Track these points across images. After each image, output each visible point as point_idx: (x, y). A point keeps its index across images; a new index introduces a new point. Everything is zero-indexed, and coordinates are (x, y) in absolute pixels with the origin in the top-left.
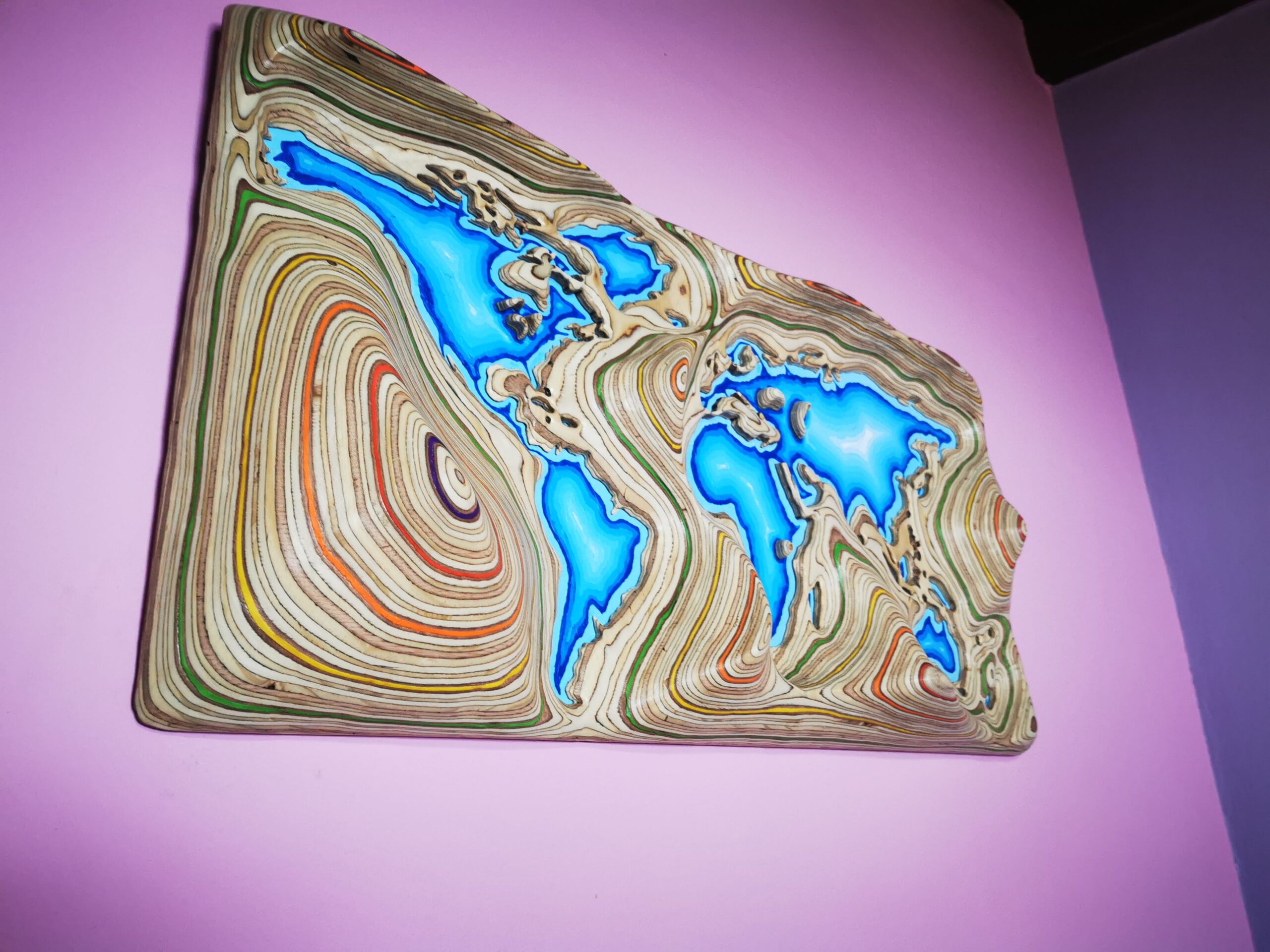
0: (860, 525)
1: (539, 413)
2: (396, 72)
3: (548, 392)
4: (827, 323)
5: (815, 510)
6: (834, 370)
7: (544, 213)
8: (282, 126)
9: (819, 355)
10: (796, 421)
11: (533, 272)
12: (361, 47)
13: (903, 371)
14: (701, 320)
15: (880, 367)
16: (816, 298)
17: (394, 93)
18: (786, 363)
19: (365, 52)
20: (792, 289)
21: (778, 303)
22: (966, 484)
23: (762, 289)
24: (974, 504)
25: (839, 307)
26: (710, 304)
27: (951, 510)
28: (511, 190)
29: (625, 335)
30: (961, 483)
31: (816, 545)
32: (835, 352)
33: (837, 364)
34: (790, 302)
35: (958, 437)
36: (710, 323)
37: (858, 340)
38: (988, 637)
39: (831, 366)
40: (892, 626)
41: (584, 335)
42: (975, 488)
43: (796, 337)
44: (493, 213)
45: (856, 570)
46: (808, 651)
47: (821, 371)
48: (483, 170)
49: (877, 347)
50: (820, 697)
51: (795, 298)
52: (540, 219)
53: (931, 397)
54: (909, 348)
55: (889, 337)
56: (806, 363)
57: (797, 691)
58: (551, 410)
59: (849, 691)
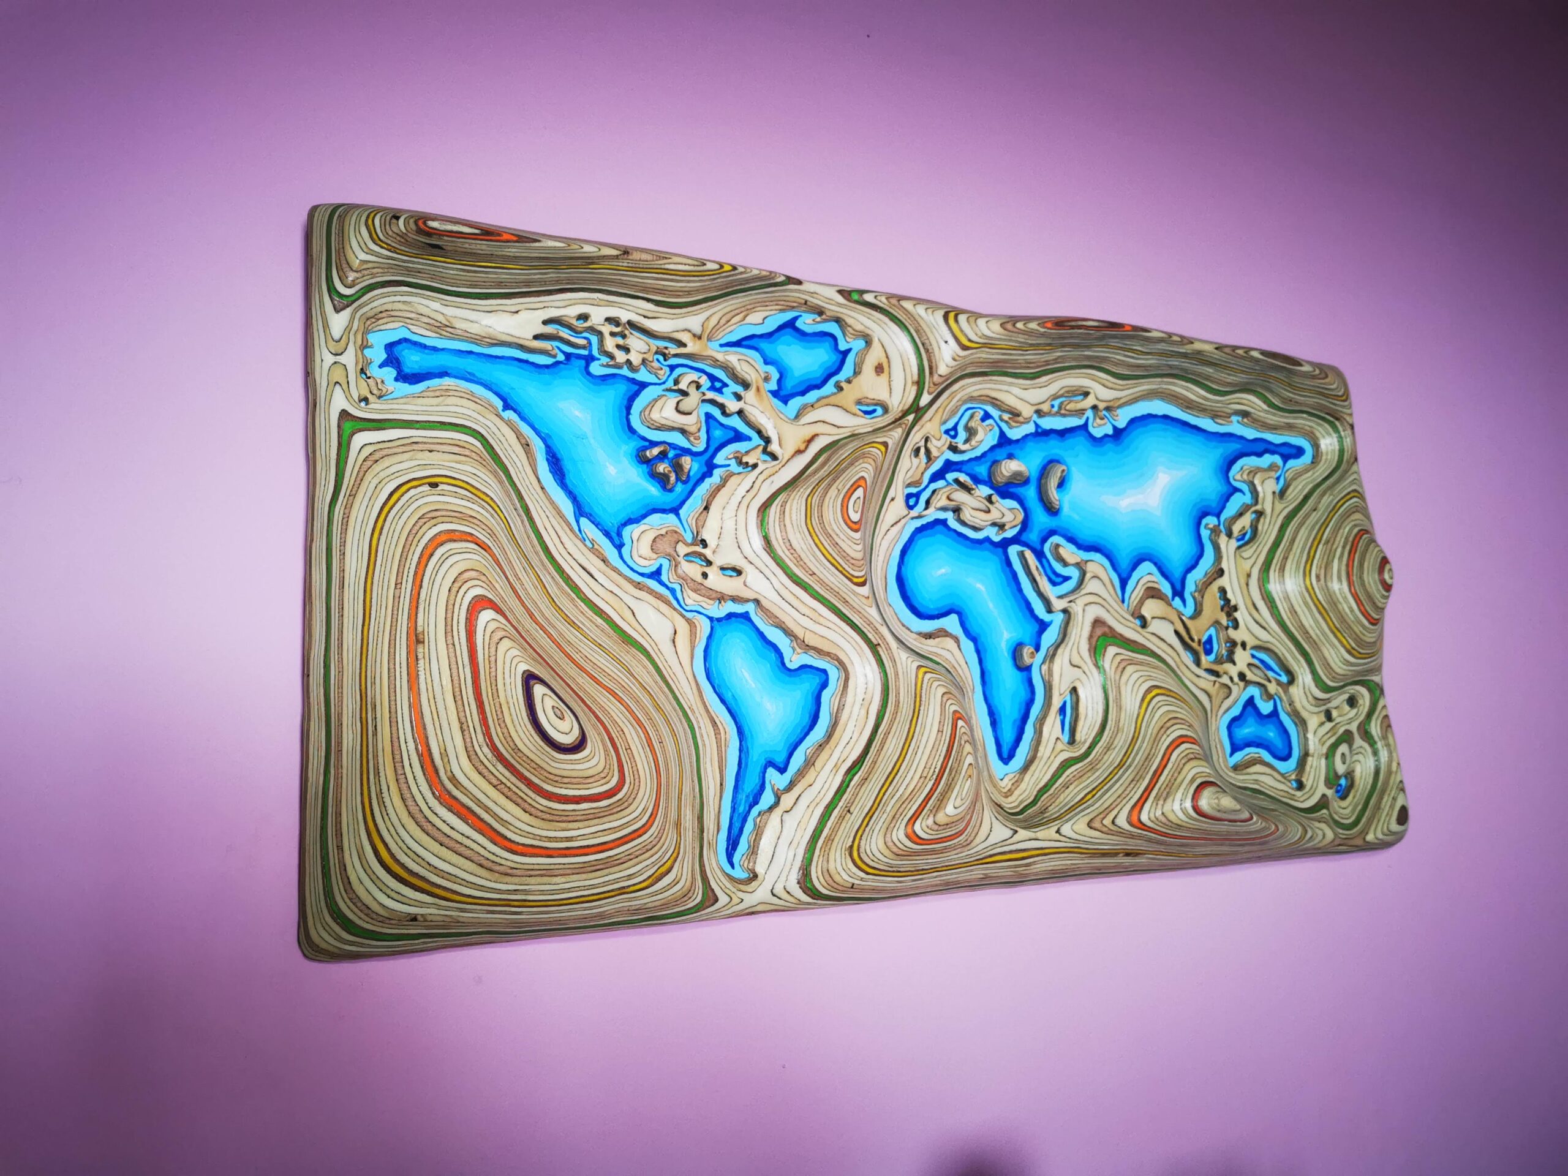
0: (1141, 603)
1: (693, 570)
2: (484, 247)
3: (704, 542)
4: (1088, 358)
5: (1070, 602)
6: (1108, 409)
7: (689, 331)
8: (382, 327)
9: (1086, 394)
10: (1047, 492)
11: (677, 410)
12: (440, 235)
13: (1214, 386)
14: (903, 402)
15: (1180, 388)
16: (1064, 338)
17: (490, 264)
18: (1035, 417)
19: (445, 238)
20: (1026, 337)
21: (1011, 354)
22: (1314, 517)
23: (985, 345)
24: (1321, 546)
25: (1103, 338)
26: (916, 378)
27: (1286, 558)
28: (645, 317)
29: (799, 452)
30: (1307, 516)
31: (1070, 644)
32: (1107, 387)
33: (1110, 401)
34: (1027, 350)
35: (1316, 446)
36: (915, 406)
37: (1138, 366)
38: (1347, 708)
39: (1102, 406)
40: (1165, 736)
41: (747, 463)
42: (1325, 524)
43: (1047, 384)
44: (626, 350)
45: (1124, 668)
46: (1053, 776)
47: (1089, 413)
48: (610, 304)
49: (1170, 367)
50: (1057, 836)
51: (1031, 345)
52: (685, 337)
53: (1265, 407)
54: (1219, 360)
55: (1186, 353)
56: (1063, 412)
57: (1023, 834)
58: (709, 563)
59: (1096, 824)
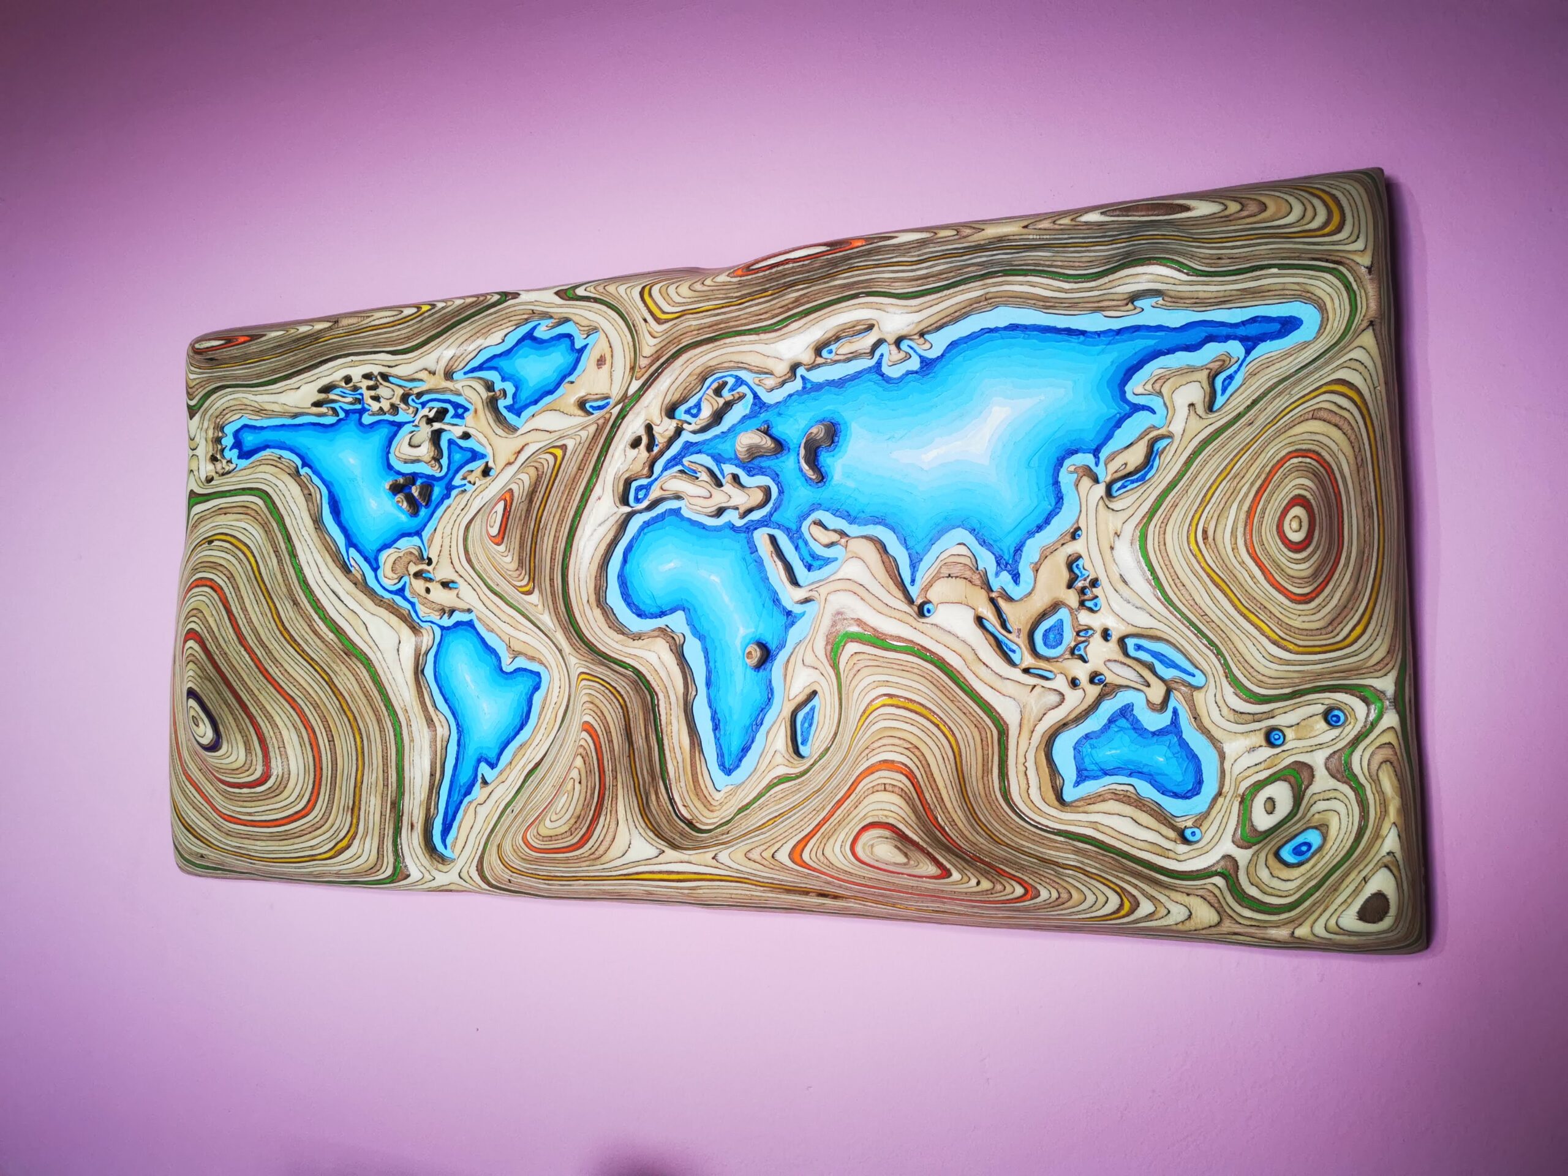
0: (930, 584)
1: (419, 585)
3: (428, 561)
4: (844, 287)
5: (812, 590)
7: (426, 369)
8: (231, 420)
9: (868, 328)
11: (410, 445)
13: (1070, 272)
14: (622, 391)
18: (802, 371)
21: (724, 313)
23: (683, 313)
25: (840, 261)
26: (632, 364)
28: (389, 367)
29: (509, 464)
32: (896, 313)
34: (741, 304)
35: (1323, 309)
38: (1321, 727)
40: (864, 760)
41: (470, 481)
44: (376, 399)
45: (858, 671)
46: (759, 794)
48: (363, 363)
50: (714, 863)
51: (742, 297)
52: (423, 375)
55: (983, 244)
58: (430, 580)
59: (755, 856)
